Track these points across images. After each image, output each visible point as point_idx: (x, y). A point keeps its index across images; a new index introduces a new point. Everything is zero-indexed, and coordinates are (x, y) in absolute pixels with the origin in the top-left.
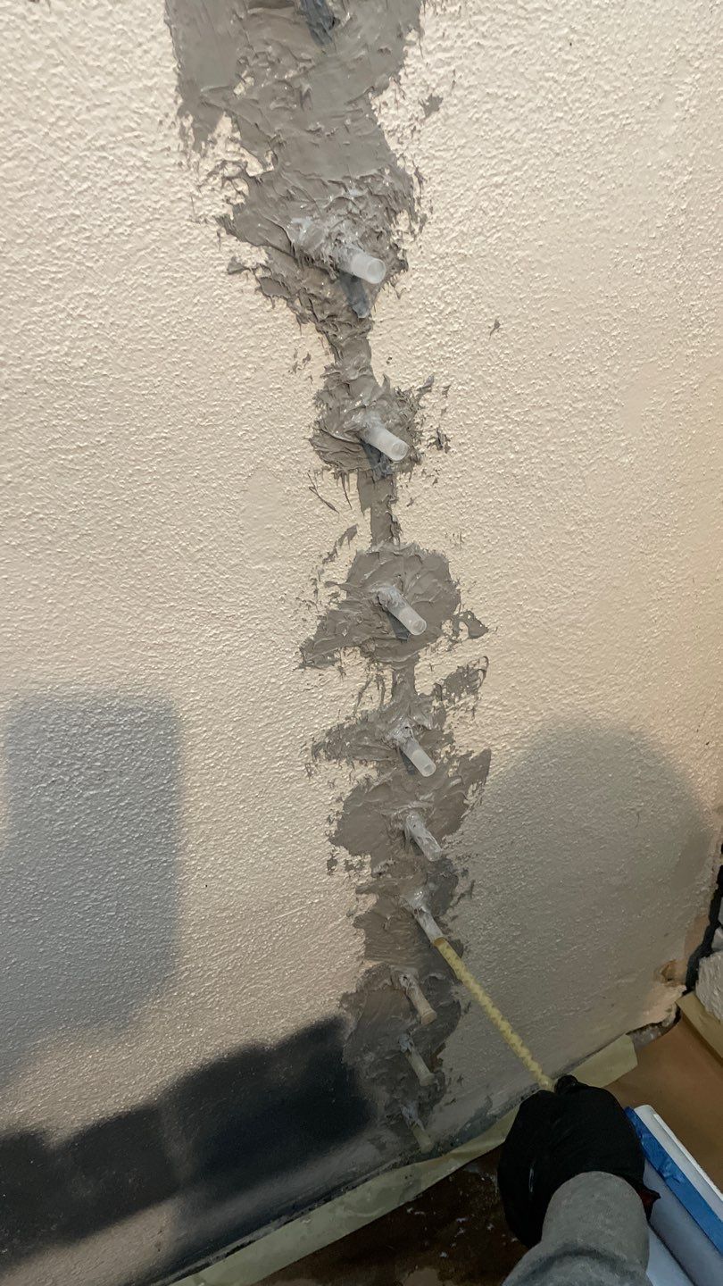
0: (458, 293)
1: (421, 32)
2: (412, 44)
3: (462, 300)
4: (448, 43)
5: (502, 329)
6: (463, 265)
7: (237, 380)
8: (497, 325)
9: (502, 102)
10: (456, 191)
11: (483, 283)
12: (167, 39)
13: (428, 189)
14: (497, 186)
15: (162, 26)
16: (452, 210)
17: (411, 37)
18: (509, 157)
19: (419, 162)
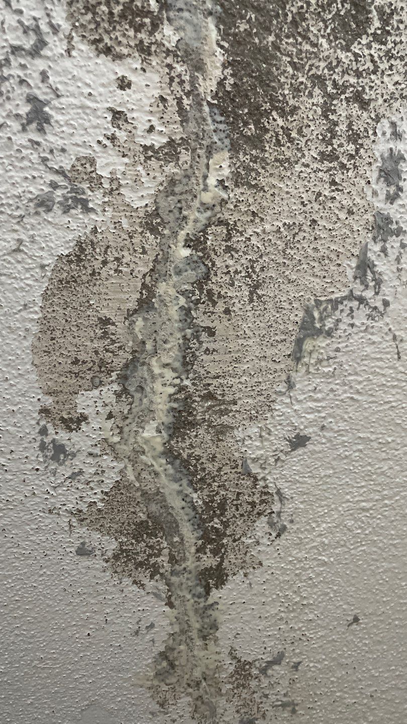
0: (315, 590)
3: (320, 596)
4: (319, 396)
5: (361, 623)
6: (322, 569)
7: (77, 636)
8: (356, 620)
9: (375, 445)
10: (320, 510)
11: (343, 584)
13: (289, 507)
14: (364, 510)
16: (314, 525)
18: (378, 488)
19: (281, 484)
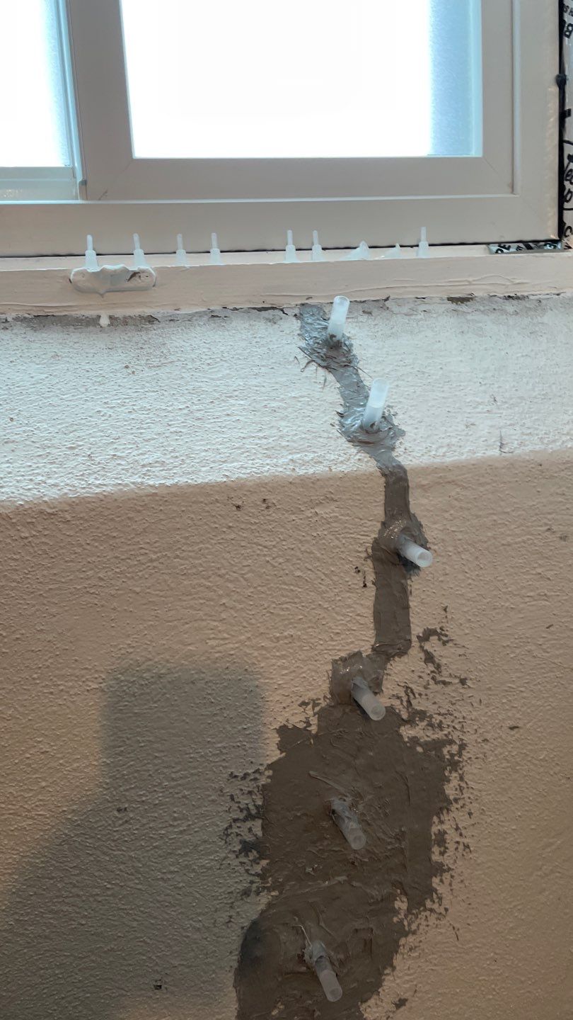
1: (394, 968)
2: (387, 974)
12: (234, 994)
15: (231, 988)
17: (387, 971)
